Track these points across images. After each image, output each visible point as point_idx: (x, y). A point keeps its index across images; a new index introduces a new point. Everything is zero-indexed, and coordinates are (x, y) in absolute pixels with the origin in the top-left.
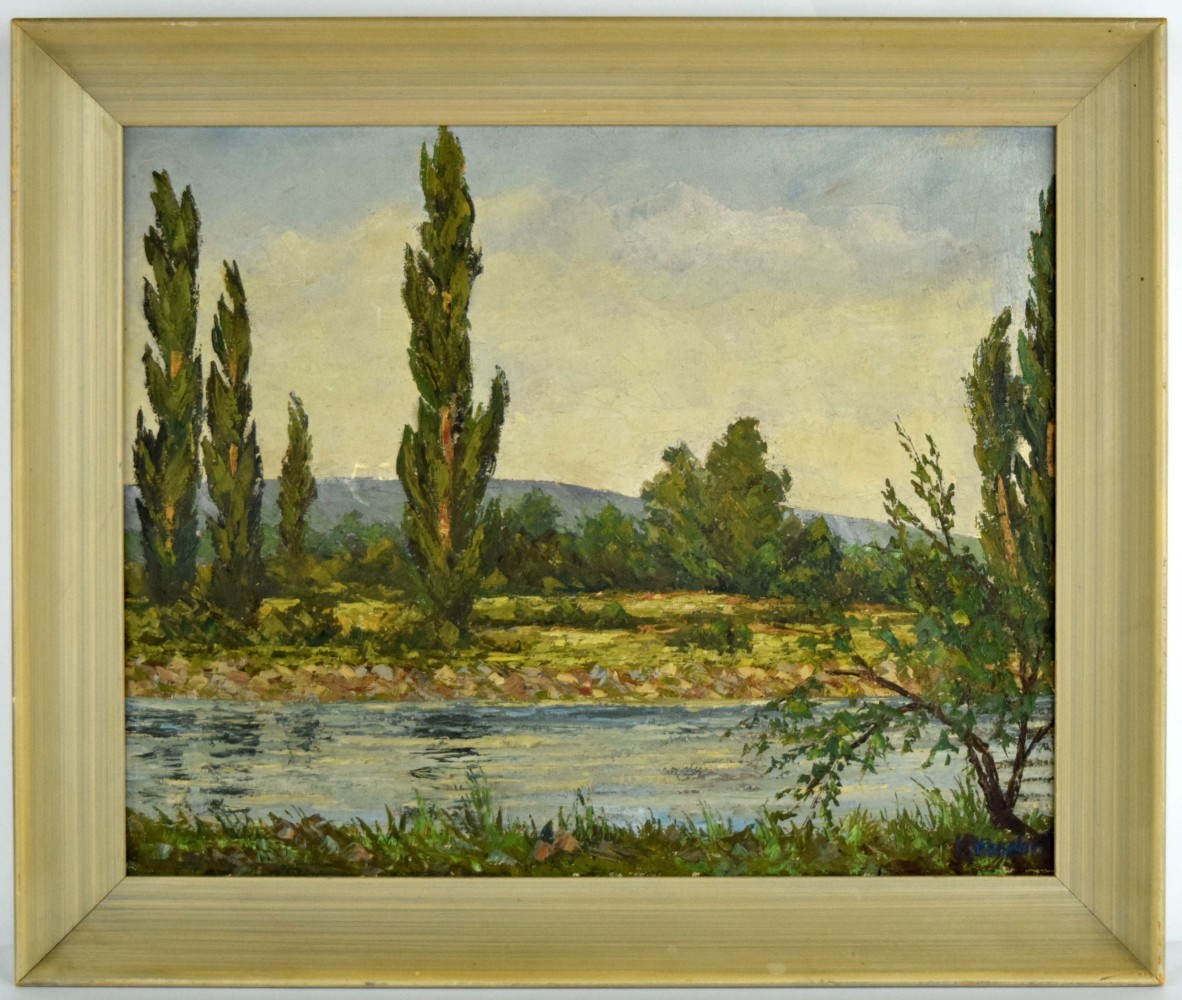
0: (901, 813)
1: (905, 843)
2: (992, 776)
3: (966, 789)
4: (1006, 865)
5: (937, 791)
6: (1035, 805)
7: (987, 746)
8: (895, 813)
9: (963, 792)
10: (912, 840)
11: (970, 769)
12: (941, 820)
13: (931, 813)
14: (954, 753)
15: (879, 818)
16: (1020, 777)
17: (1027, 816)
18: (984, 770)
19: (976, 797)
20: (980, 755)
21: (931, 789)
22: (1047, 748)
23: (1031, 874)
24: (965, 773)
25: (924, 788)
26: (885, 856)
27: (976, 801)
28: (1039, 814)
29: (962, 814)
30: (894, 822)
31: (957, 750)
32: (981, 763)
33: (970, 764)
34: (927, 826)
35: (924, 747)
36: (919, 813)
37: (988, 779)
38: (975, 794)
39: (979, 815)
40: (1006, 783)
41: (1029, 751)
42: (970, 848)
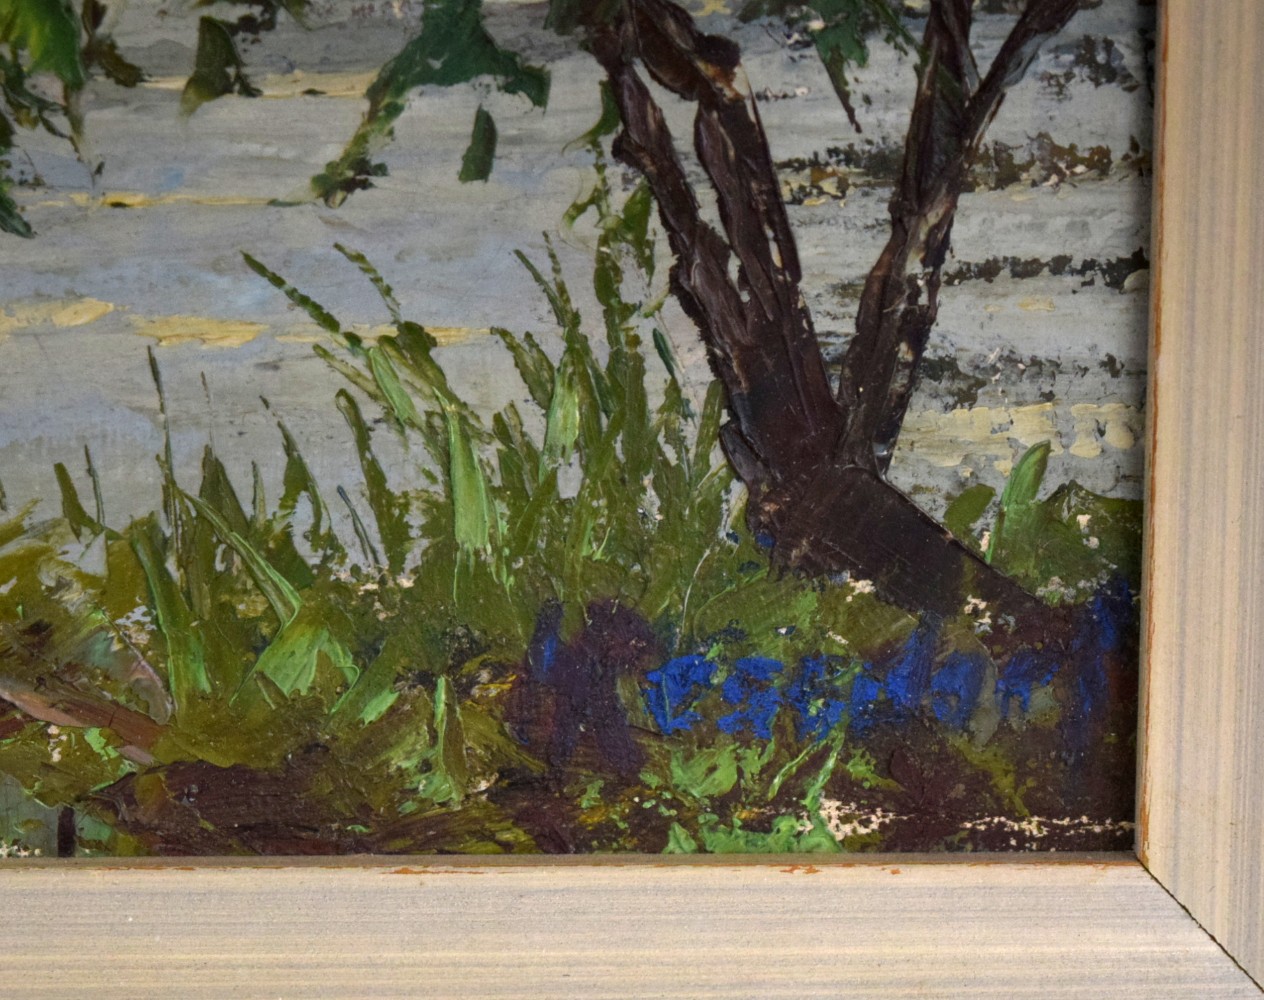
0: (191, 478)
1: (216, 664)
2: (755, 249)
3: (595, 329)
4: (842, 788)
5: (414, 342)
6: (1028, 426)
7: (725, 54)
8: (150, 476)
9: (577, 347)
10: (259, 646)
11: (618, 200)
12: (442, 518)
13: (375, 477)
14: (521, 102)
15: (52, 509)
16: (937, 250)
17: (972, 497)
18: (708, 212)
19: (655, 381)
20: (679, 116)
21: (374, 327)
22: (1106, 73)
23: (996, 845)
24: (588, 225)
25: (329, 322)
26: (94, 737)
27: (655, 401)
28: (1051, 483)
29: (570, 482)
30: (147, 529)
31: (535, 85)
32: (691, 167)
33: (616, 171)
34: (355, 556)
35: (327, 64)
36: (298, 479)
37: (733, 267)
38: (653, 360)
39: (672, 483)
40: (844, 289)
41: (992, 89)
42: (623, 691)
